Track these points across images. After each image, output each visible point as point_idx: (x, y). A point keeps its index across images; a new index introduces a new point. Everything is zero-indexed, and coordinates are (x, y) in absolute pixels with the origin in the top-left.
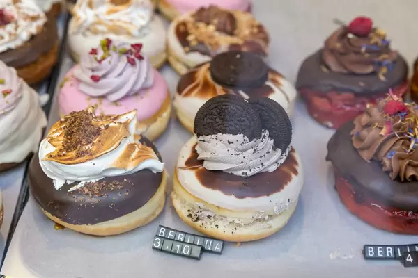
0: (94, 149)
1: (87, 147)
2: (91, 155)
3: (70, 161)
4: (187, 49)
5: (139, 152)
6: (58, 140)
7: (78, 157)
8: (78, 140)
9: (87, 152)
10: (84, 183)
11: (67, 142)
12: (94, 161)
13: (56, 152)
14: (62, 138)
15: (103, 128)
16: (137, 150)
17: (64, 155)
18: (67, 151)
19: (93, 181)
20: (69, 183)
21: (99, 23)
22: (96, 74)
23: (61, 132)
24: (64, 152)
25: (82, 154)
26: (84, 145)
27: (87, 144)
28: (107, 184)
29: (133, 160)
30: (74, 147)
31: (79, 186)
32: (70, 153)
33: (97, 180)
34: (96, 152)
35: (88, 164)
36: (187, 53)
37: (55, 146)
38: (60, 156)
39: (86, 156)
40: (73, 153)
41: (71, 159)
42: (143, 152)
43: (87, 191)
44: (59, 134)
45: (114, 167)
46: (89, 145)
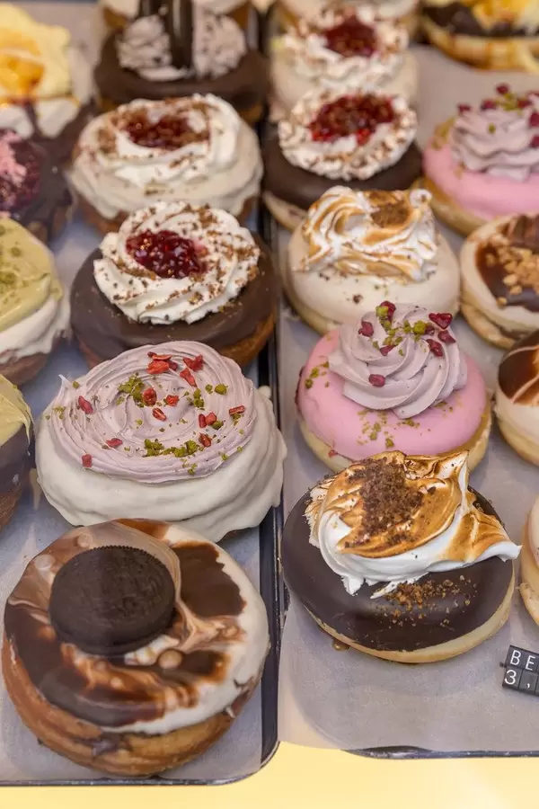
0: (415, 530)
1: (403, 527)
2: (412, 542)
3: (378, 552)
4: (504, 300)
5: (480, 528)
6: (354, 515)
7: (390, 544)
8: (388, 516)
9: (403, 536)
10: (396, 583)
11: (368, 518)
12: (416, 552)
13: (353, 536)
14: (359, 511)
15: (424, 491)
16: (476, 524)
17: (368, 541)
18: (372, 535)
19: (411, 581)
20: (370, 583)
21: (354, 258)
22: (377, 371)
23: (356, 499)
24: (366, 537)
25: (396, 539)
26: (398, 523)
27: (402, 522)
28: (435, 585)
29: (473, 544)
30: (382, 527)
31: (389, 588)
32: (376, 538)
33: (417, 578)
34: (419, 536)
35: (408, 558)
36: (502, 306)
37: (350, 525)
38: (362, 544)
39: (404, 542)
40: (381, 539)
41: (378, 549)
42: (486, 529)
43: (403, 599)
44: (353, 504)
45: (446, 558)
46: (407, 524)
